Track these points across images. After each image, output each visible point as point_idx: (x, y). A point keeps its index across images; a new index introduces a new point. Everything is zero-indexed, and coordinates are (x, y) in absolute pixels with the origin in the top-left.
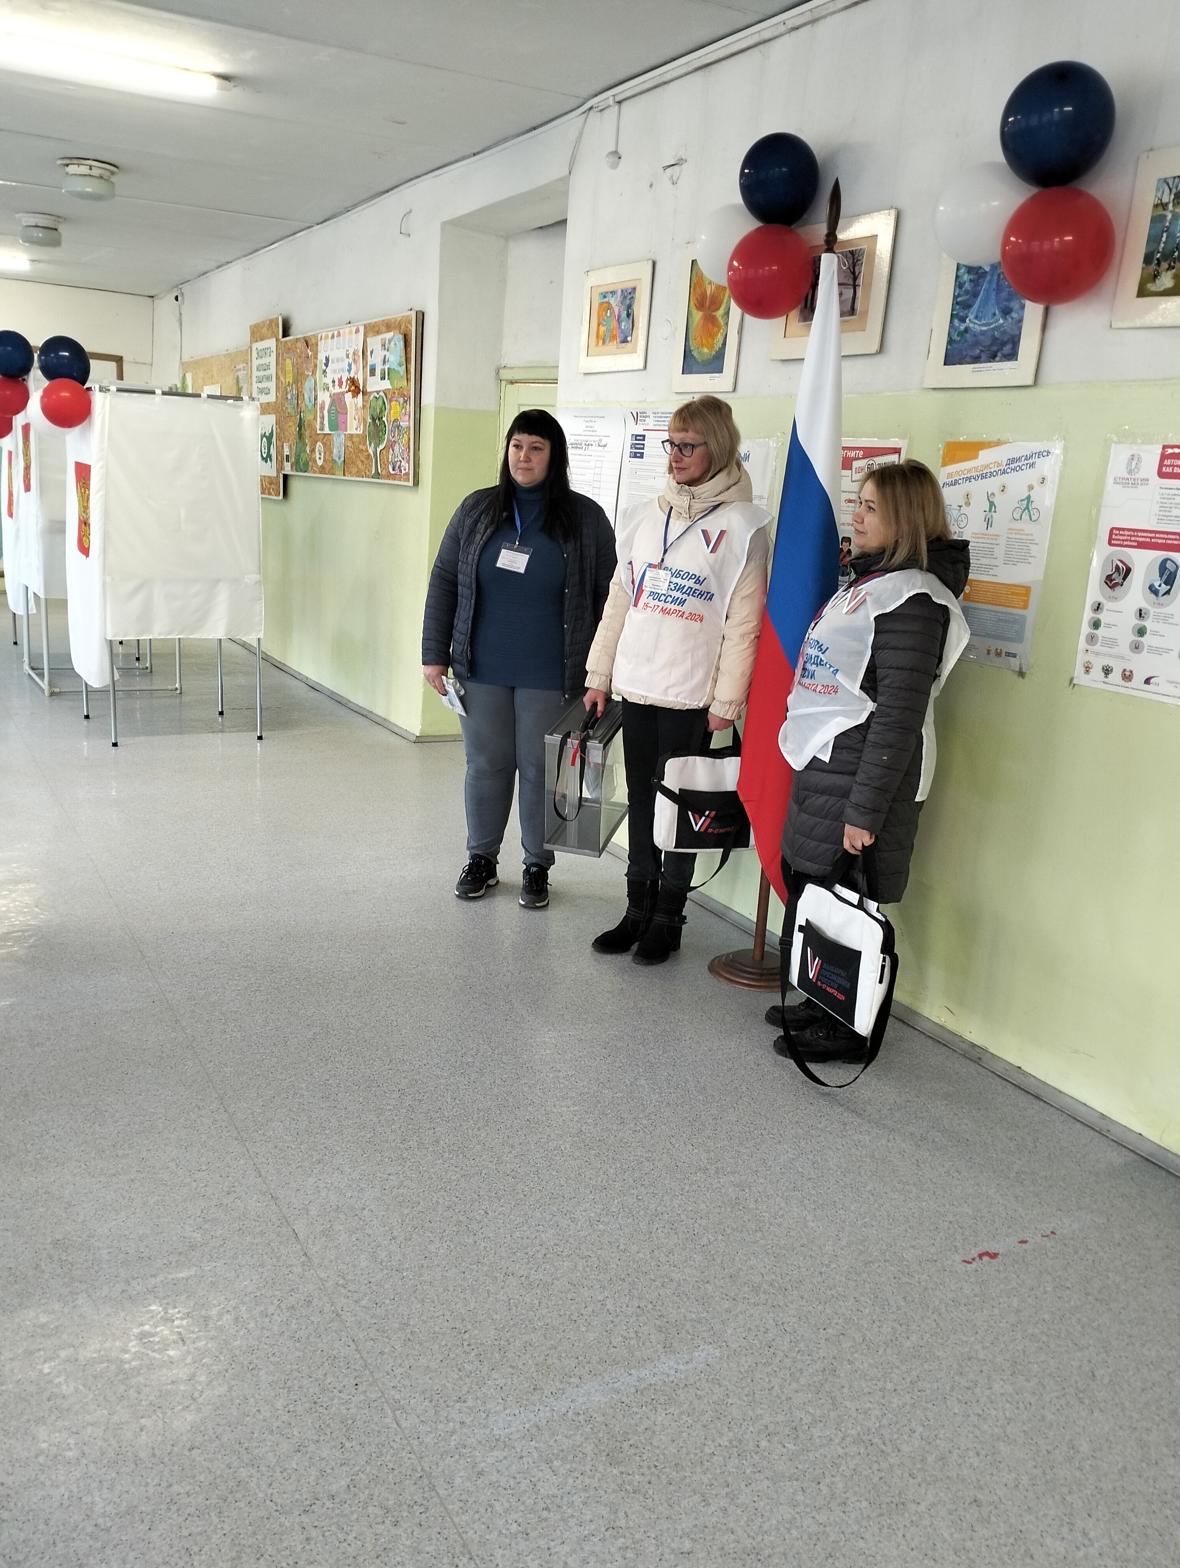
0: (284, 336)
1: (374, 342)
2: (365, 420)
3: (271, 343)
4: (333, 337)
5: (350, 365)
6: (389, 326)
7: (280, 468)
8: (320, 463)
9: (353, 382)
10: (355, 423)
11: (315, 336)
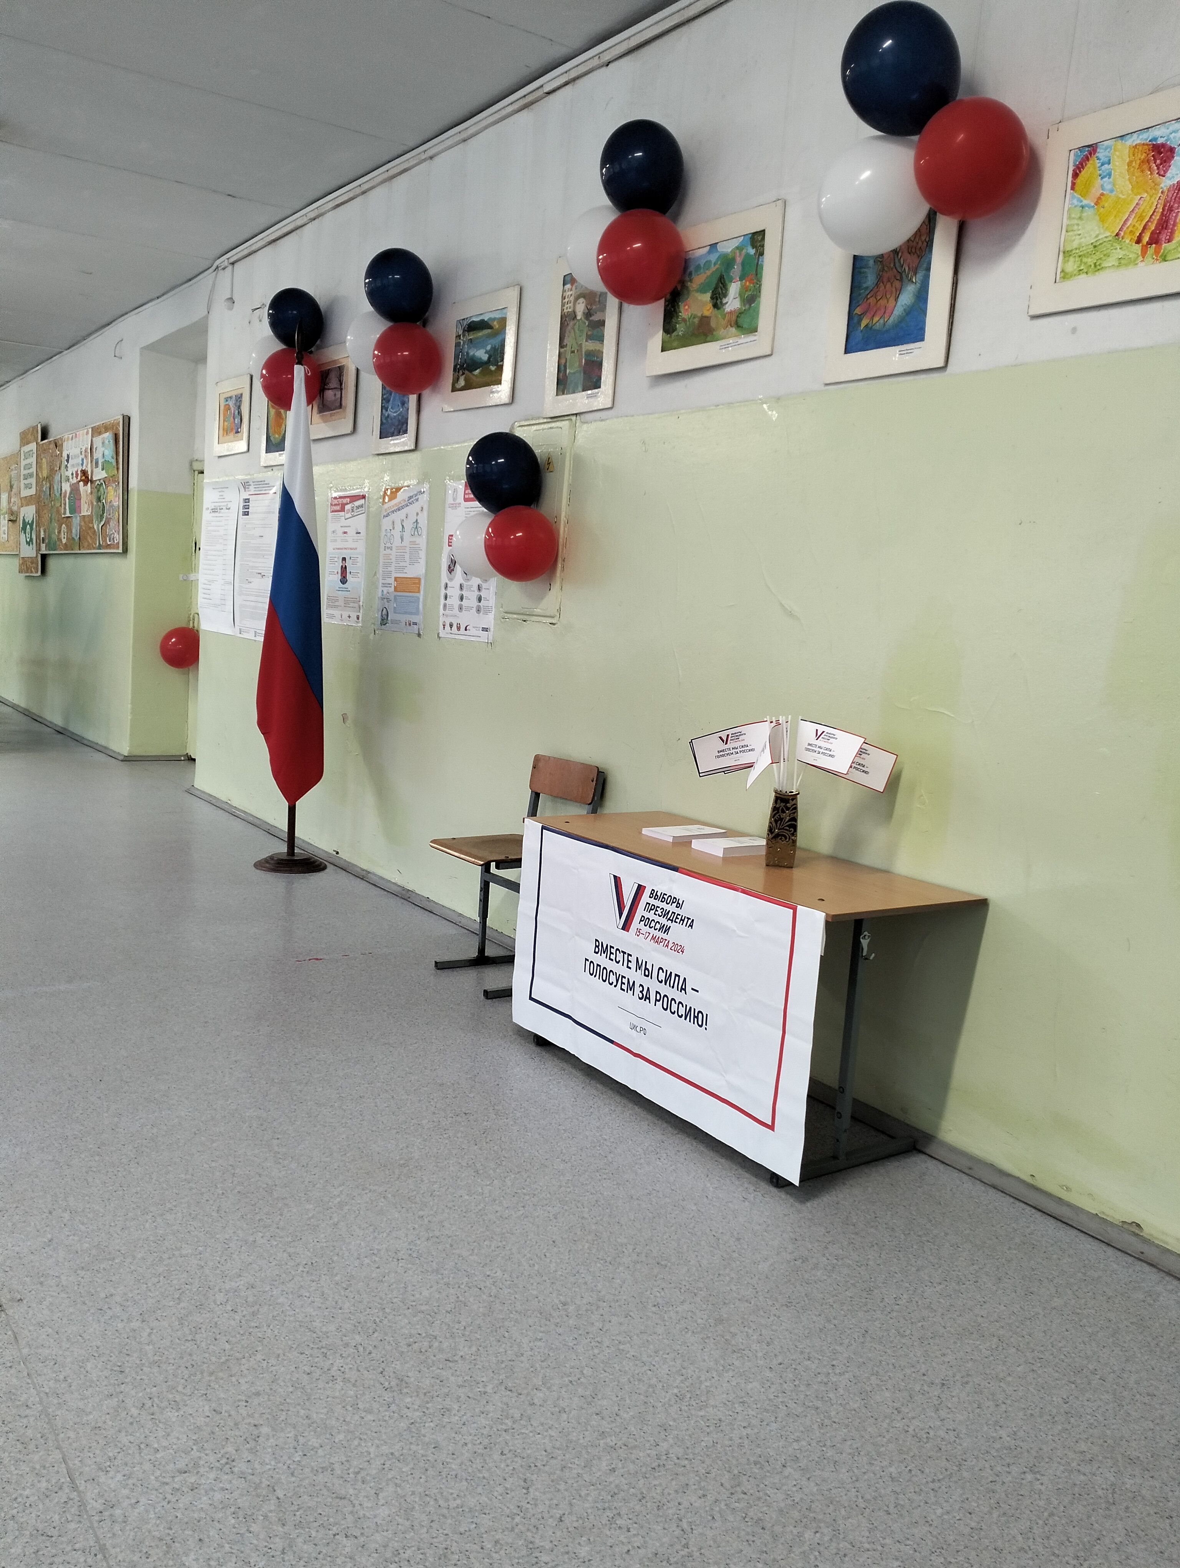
0: (43, 439)
1: (98, 441)
2: (92, 503)
3: (33, 446)
4: (72, 439)
5: (83, 460)
6: (106, 428)
7: (39, 549)
8: (64, 541)
9: (84, 473)
10: (86, 506)
11: (61, 439)
